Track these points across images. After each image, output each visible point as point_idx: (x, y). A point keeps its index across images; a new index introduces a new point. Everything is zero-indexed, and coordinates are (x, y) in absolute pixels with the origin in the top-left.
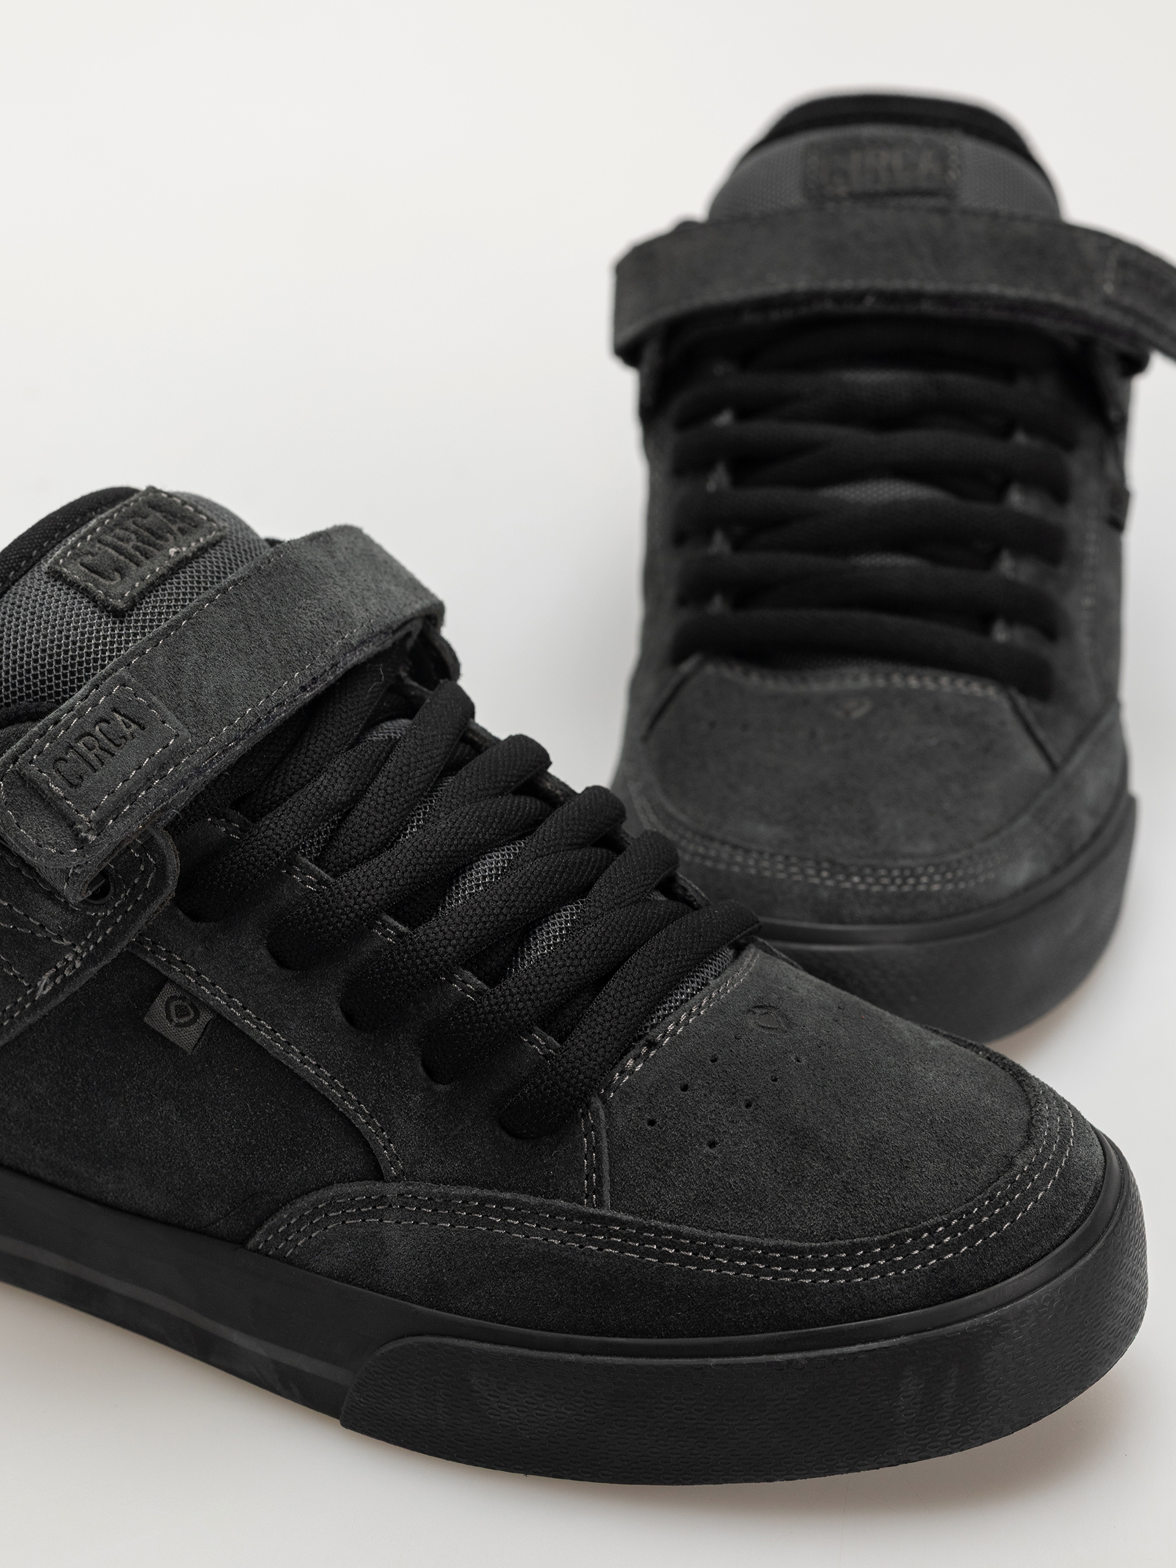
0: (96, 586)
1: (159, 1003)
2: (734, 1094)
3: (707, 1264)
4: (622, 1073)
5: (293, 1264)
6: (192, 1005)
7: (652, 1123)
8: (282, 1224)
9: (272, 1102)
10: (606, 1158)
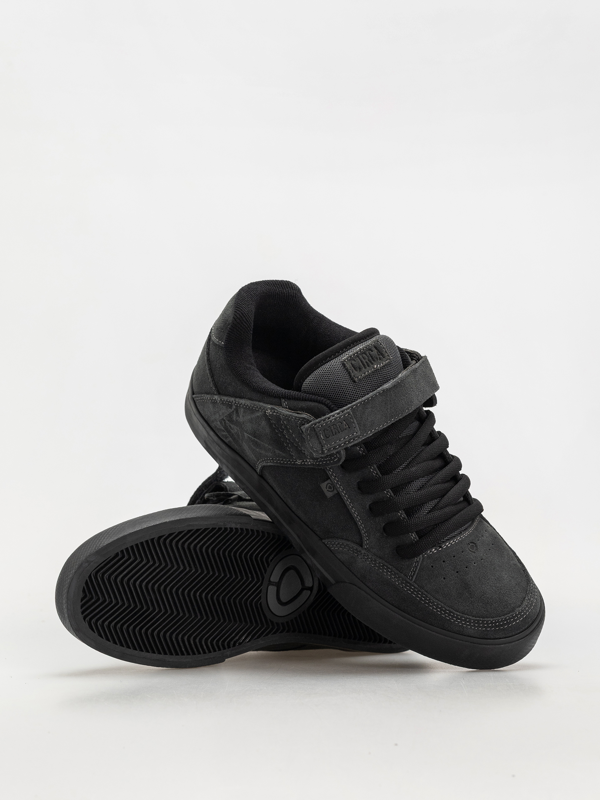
0: (352, 372)
1: (326, 483)
2: (455, 568)
3: (431, 606)
4: (430, 551)
5: (332, 552)
6: (333, 487)
7: (432, 567)
8: (333, 542)
9: (343, 517)
10: (418, 570)
